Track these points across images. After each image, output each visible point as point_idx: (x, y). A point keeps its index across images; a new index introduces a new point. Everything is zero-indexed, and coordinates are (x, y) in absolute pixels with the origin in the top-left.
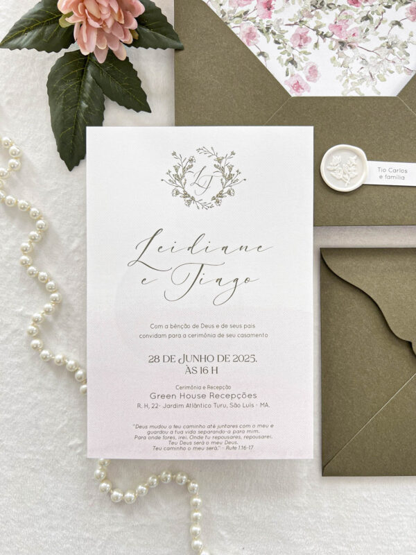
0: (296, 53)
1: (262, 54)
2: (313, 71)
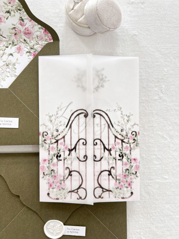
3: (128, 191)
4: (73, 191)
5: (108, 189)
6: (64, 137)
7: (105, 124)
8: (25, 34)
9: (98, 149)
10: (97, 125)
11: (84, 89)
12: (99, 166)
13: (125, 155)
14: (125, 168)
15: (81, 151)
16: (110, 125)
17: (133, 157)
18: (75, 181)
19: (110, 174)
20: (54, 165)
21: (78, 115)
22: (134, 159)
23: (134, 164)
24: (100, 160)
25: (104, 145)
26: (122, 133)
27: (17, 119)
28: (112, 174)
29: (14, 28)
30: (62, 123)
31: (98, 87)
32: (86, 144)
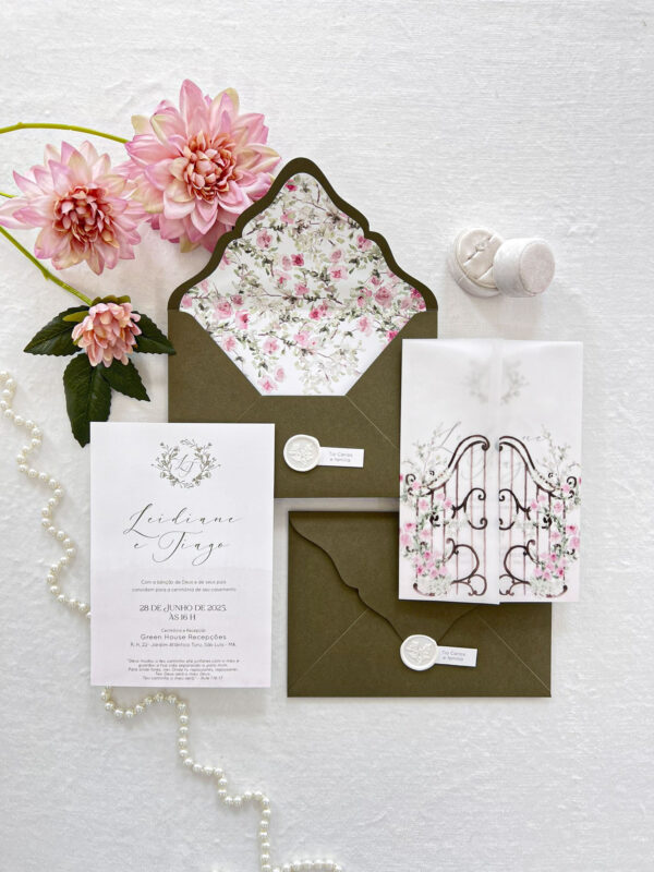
0: (267, 358)
1: (239, 358)
2: (281, 373)
3: (558, 584)
4: (460, 581)
5: (522, 579)
6: (444, 485)
7: (519, 464)
8: (378, 297)
9: (506, 507)
10: (506, 463)
11: (483, 398)
12: (506, 539)
13: (555, 519)
14: (553, 543)
15: (475, 510)
16: (529, 464)
17: (568, 522)
18: (464, 564)
19: (527, 553)
20: (425, 534)
21: (471, 445)
22: (571, 528)
23: (569, 535)
24: (509, 528)
25: (516, 500)
26: (550, 480)
27: (362, 451)
28: (531, 552)
29: (361, 288)
30: (442, 460)
31: (508, 395)
32: (484, 499)
